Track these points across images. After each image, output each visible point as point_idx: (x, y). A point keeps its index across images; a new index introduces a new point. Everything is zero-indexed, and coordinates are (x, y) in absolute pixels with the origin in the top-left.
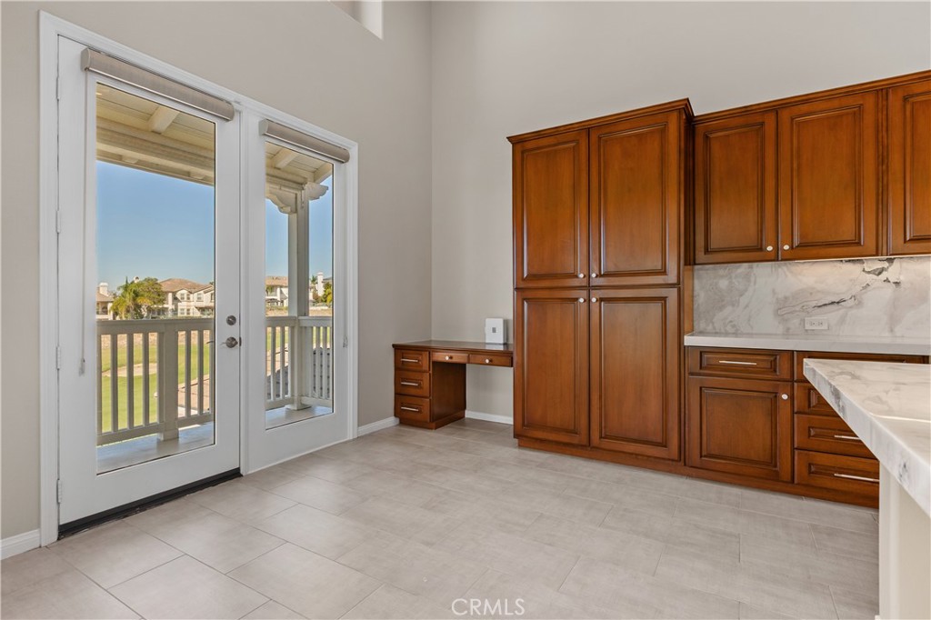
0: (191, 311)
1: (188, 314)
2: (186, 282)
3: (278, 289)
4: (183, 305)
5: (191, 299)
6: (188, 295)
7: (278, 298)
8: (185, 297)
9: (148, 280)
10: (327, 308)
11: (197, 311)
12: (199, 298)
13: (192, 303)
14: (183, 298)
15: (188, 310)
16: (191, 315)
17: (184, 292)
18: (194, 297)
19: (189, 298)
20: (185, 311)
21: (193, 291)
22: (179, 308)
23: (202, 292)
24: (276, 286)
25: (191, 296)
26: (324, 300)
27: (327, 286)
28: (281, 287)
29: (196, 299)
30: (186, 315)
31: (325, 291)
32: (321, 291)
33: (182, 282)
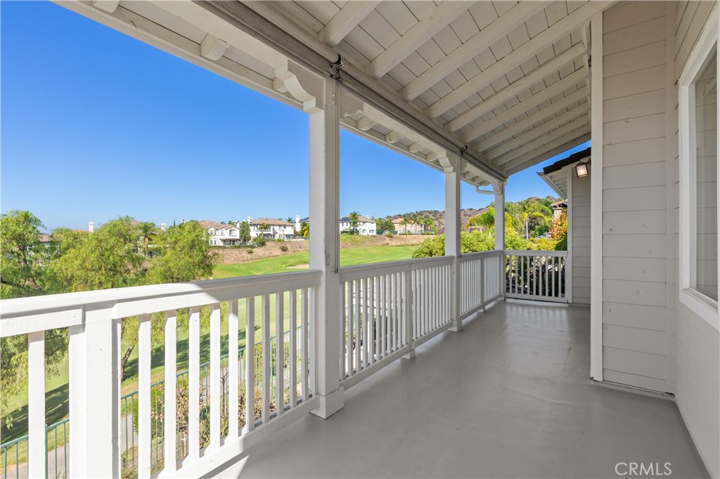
0: (217, 242)
1: (215, 244)
2: (214, 222)
3: (272, 227)
4: (212, 238)
5: (217, 234)
6: (215, 231)
7: (272, 233)
10: (304, 240)
11: (220, 242)
12: (222, 233)
13: (218, 237)
14: (212, 233)
15: (215, 241)
16: (217, 244)
17: (213, 229)
18: (219, 232)
19: (215, 234)
20: (213, 242)
21: (218, 228)
22: (210, 240)
23: (223, 229)
24: (271, 225)
25: (217, 232)
26: (302, 234)
27: (304, 224)
28: (273, 225)
29: (220, 234)
30: (213, 244)
31: (302, 228)
32: (298, 228)
33: (211, 223)
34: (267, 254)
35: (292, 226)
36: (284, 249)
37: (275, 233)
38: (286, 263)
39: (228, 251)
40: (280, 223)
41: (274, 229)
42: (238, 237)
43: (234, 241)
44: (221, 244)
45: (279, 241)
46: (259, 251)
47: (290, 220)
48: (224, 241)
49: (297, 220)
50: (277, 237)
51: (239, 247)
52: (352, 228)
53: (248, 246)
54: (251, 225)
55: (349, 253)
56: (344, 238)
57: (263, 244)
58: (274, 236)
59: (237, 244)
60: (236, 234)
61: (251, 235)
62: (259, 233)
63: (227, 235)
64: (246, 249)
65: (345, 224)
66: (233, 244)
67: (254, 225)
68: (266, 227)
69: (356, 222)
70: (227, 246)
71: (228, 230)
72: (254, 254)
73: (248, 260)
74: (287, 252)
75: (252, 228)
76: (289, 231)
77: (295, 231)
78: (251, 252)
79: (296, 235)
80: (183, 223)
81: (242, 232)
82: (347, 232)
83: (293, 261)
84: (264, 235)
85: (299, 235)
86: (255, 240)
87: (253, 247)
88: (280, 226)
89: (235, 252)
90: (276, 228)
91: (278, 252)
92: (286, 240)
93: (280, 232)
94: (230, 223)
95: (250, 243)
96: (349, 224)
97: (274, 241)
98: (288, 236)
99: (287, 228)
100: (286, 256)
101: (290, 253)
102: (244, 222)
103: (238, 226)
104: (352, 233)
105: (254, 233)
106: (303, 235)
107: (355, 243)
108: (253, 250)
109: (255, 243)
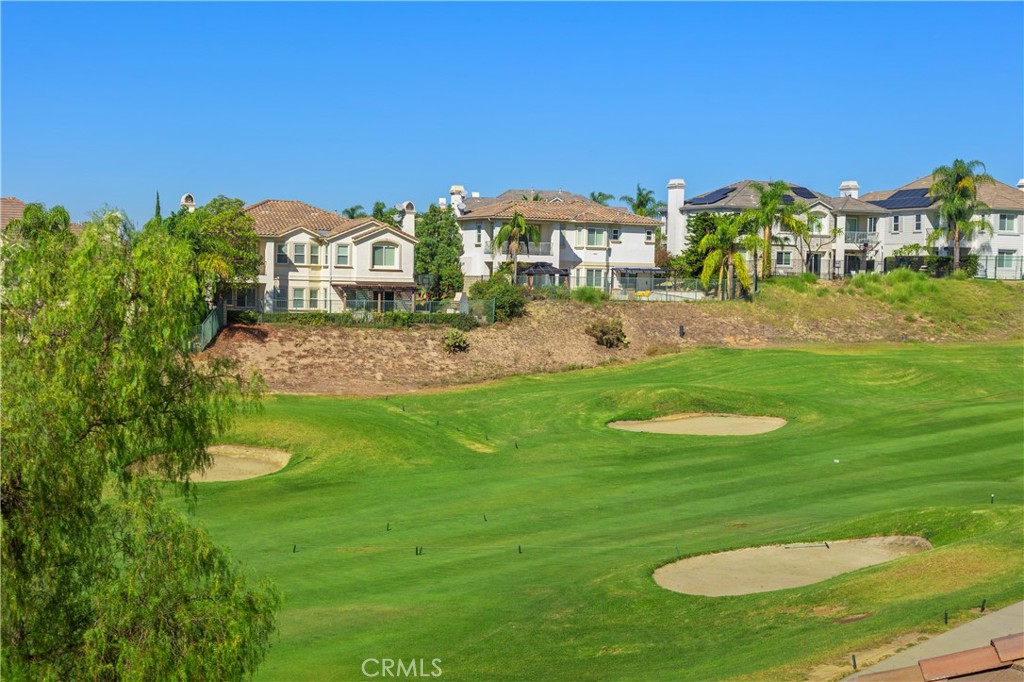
0: (320, 297)
1: (313, 303)
2: (309, 209)
3: (556, 235)
4: (299, 278)
5: (321, 262)
6: (313, 249)
7: (554, 259)
8: (307, 253)
9: (219, 205)
10: (700, 296)
11: (334, 296)
12: (342, 259)
13: (323, 274)
14: (300, 258)
15: (313, 293)
16: (321, 307)
17: (304, 238)
18: (328, 253)
19: (314, 259)
20: (306, 296)
21: (327, 235)
22: (291, 285)
23: (348, 240)
24: (551, 224)
25: (322, 250)
26: (692, 268)
27: (703, 225)
28: (563, 225)
29: (333, 261)
30: (306, 307)
31: (695, 242)
32: (678, 238)
33: (299, 210)
34: (530, 355)
35: (649, 230)
36: (608, 339)
37: (570, 260)
38: (608, 403)
39: (364, 338)
40: (597, 213)
41: (563, 243)
42: (407, 277)
43: (389, 296)
44: (338, 306)
45: (587, 297)
46: (493, 344)
47: (642, 203)
48: (349, 292)
49: (675, 199)
50: (578, 279)
51: (410, 322)
52: (942, 242)
53: (449, 320)
54: (467, 224)
55: (922, 368)
56: (903, 288)
57: (511, 311)
58: (565, 274)
59: (403, 307)
60: (401, 266)
61: (465, 270)
62: (501, 258)
63: (360, 268)
64: (439, 334)
65: (907, 221)
66: (388, 307)
67: (478, 223)
68: (530, 233)
69: (961, 215)
70: (359, 315)
71: (368, 246)
72: (474, 354)
73: (445, 383)
74: (620, 353)
75: (468, 237)
76: (634, 250)
77: (662, 256)
78: (460, 347)
79: (665, 270)
80: (183, 212)
81: (426, 255)
82: (914, 263)
83: (642, 395)
84: (521, 268)
85: (682, 273)
86: (479, 290)
87: (467, 323)
88: (593, 228)
89: (393, 342)
90: (576, 238)
91: (579, 350)
92: (618, 292)
93: (591, 254)
94: (379, 212)
95: (456, 303)
96: (925, 219)
97: (563, 297)
98: (628, 276)
99: (624, 236)
100: (617, 368)
101: (632, 358)
102: (434, 210)
103: (409, 224)
104: (941, 265)
105: (477, 258)
106: (697, 273)
107: (957, 317)
108: (473, 337)
109: (480, 304)
